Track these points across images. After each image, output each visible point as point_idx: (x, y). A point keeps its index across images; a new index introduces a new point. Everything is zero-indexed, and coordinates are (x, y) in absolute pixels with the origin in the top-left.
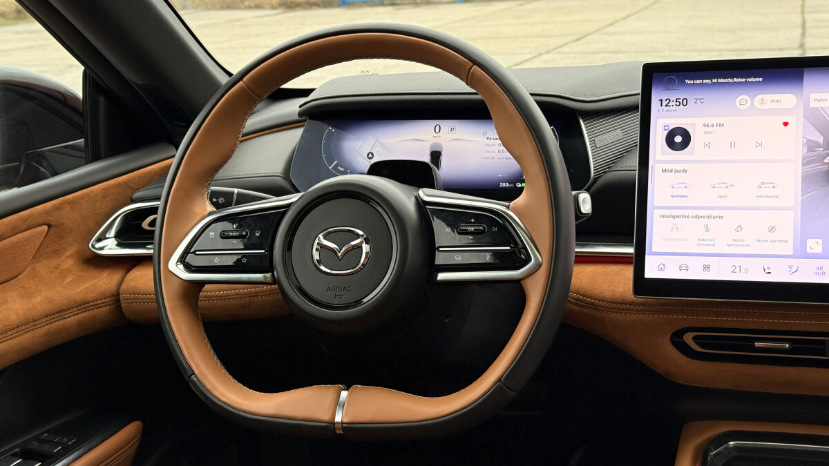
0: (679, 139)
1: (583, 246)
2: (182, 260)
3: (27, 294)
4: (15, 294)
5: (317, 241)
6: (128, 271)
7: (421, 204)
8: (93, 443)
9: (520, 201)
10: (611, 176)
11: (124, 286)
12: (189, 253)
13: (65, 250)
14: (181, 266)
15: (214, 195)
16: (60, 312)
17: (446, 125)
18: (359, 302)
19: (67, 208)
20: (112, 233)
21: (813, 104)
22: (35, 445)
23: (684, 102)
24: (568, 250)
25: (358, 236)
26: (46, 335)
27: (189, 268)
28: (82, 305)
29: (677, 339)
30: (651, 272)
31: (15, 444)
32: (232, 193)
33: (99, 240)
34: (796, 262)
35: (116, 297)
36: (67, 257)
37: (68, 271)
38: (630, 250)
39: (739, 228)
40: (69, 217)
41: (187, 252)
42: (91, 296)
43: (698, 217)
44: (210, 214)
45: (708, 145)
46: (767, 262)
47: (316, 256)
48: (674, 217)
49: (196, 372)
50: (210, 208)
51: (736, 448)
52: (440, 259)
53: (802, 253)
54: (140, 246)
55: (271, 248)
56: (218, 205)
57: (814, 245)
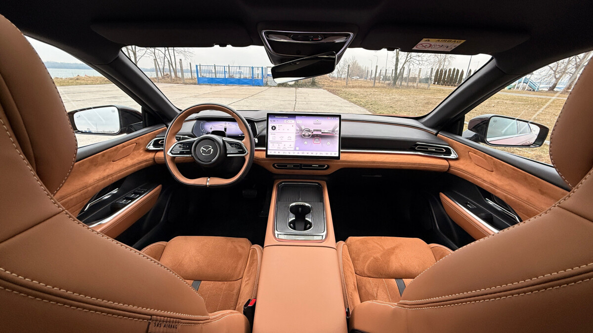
0: (274, 128)
1: (256, 147)
2: (171, 152)
3: (132, 159)
4: (129, 159)
5: (201, 149)
6: (156, 153)
7: (224, 141)
9: (244, 141)
10: (261, 134)
11: (156, 156)
13: (140, 148)
14: (170, 154)
15: (176, 137)
16: (141, 163)
17: (227, 123)
18: (211, 161)
19: (140, 139)
20: (152, 144)
21: (297, 122)
22: (137, 191)
23: (275, 121)
24: (254, 148)
25: (210, 147)
26: (138, 167)
27: (172, 154)
28: (146, 161)
29: (274, 165)
30: (269, 153)
31: (132, 191)
32: (181, 137)
33: (149, 146)
35: (154, 159)
36: (141, 150)
37: (142, 153)
38: (265, 149)
39: (285, 145)
40: (141, 141)
41: (171, 150)
42: (148, 159)
43: (277, 143)
44: (176, 142)
45: (279, 129)
46: (289, 151)
47: (201, 152)
48: (273, 143)
49: (175, 176)
51: (284, 184)
52: (228, 152)
53: (295, 150)
54: (159, 147)
55: (191, 149)
56: (178, 140)
57: (297, 148)
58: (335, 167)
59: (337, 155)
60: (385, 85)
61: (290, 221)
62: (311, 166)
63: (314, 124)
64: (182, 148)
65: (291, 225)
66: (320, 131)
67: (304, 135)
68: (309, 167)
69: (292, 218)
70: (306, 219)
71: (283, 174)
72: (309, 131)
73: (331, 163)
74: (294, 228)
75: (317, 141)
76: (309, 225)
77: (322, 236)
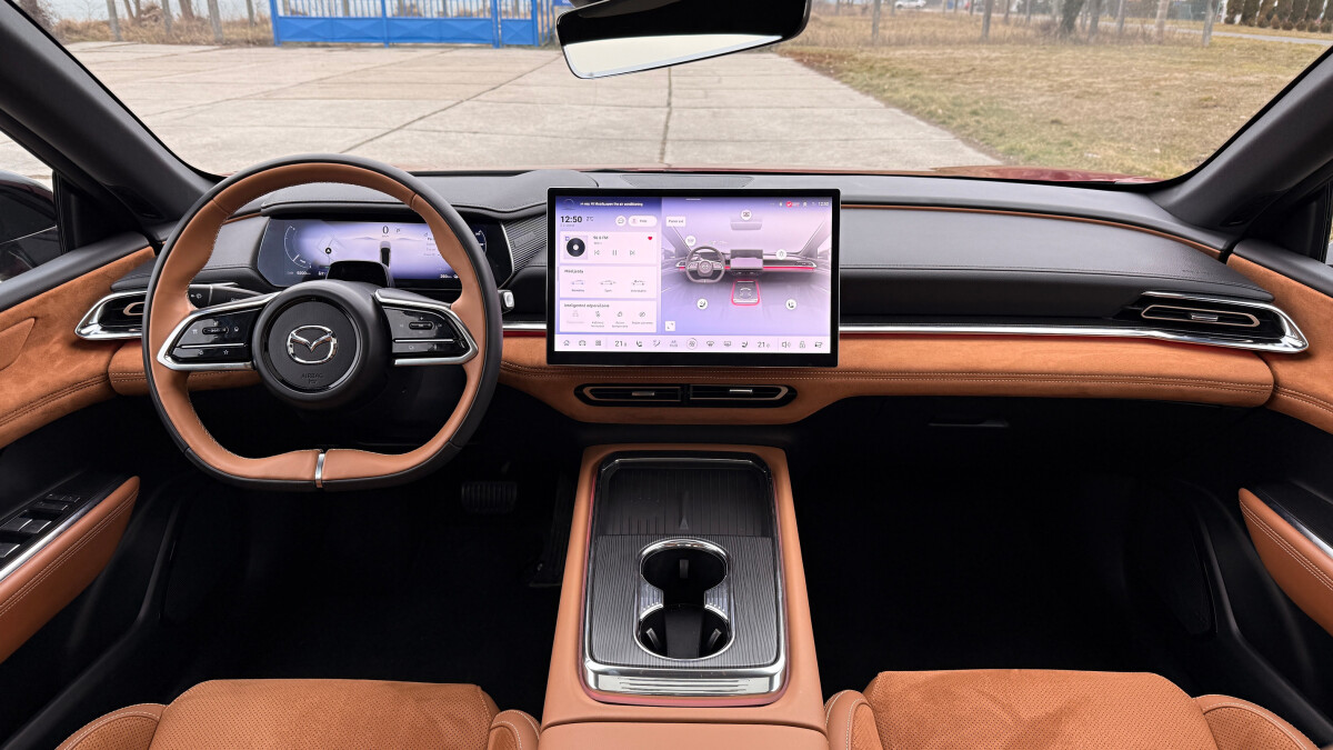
0: (577, 247)
1: (509, 323)
2: (170, 352)
3: (22, 380)
4: (9, 380)
5: (290, 337)
6: (114, 352)
7: (378, 305)
8: (97, 500)
9: (458, 302)
10: (527, 270)
11: (112, 366)
12: (175, 347)
13: (52, 337)
14: (169, 359)
15: (191, 291)
16: (54, 393)
17: (392, 226)
18: (326, 387)
19: (52, 301)
20: (95, 319)
21: (668, 224)
22: (42, 505)
23: (579, 220)
24: (498, 327)
25: (326, 333)
26: (43, 413)
27: (176, 359)
28: (75, 385)
29: (579, 393)
30: (559, 347)
31: (24, 506)
32: (209, 290)
33: (83, 327)
34: (658, 338)
35: (105, 376)
36: (55, 343)
37: (57, 355)
38: (543, 327)
39: (620, 314)
40: (52, 308)
41: (173, 346)
42: (82, 376)
43: (591, 306)
44: (192, 313)
45: (597, 253)
46: (639, 338)
47: (291, 351)
48: (575, 306)
49: (191, 446)
50: (191, 307)
51: (620, 463)
52: (396, 349)
53: (662, 331)
54: (126, 330)
55: (249, 341)
56: (199, 304)
57: (670, 326)
58: (817, 394)
59: (826, 349)
60: (1030, 32)
61: (643, 616)
62: (723, 391)
63: (735, 228)
64: (212, 337)
65: (650, 631)
66: (758, 254)
67: (695, 274)
68: (717, 395)
69: (651, 603)
70: (707, 606)
71: (616, 425)
72: (715, 256)
73: (807, 380)
74: (660, 647)
75: (745, 297)
76: (717, 633)
77: (771, 677)
